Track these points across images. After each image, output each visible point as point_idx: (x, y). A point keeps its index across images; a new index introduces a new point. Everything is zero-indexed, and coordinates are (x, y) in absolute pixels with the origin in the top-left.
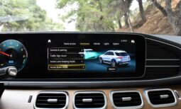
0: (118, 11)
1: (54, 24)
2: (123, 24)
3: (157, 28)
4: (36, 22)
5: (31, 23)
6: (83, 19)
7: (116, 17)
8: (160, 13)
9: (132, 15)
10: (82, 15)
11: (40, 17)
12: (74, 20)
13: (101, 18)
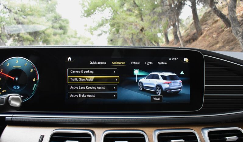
0: (164, 20)
1: (79, 38)
2: (171, 37)
3: (217, 43)
4: (55, 34)
5: (49, 36)
6: (118, 31)
7: (161, 28)
8: (221, 23)
9: (183, 26)
10: (117, 26)
11: (61, 28)
12: (106, 32)
13: (142, 30)
